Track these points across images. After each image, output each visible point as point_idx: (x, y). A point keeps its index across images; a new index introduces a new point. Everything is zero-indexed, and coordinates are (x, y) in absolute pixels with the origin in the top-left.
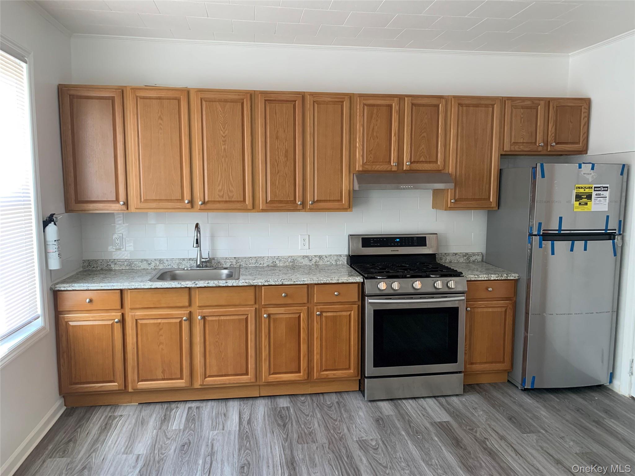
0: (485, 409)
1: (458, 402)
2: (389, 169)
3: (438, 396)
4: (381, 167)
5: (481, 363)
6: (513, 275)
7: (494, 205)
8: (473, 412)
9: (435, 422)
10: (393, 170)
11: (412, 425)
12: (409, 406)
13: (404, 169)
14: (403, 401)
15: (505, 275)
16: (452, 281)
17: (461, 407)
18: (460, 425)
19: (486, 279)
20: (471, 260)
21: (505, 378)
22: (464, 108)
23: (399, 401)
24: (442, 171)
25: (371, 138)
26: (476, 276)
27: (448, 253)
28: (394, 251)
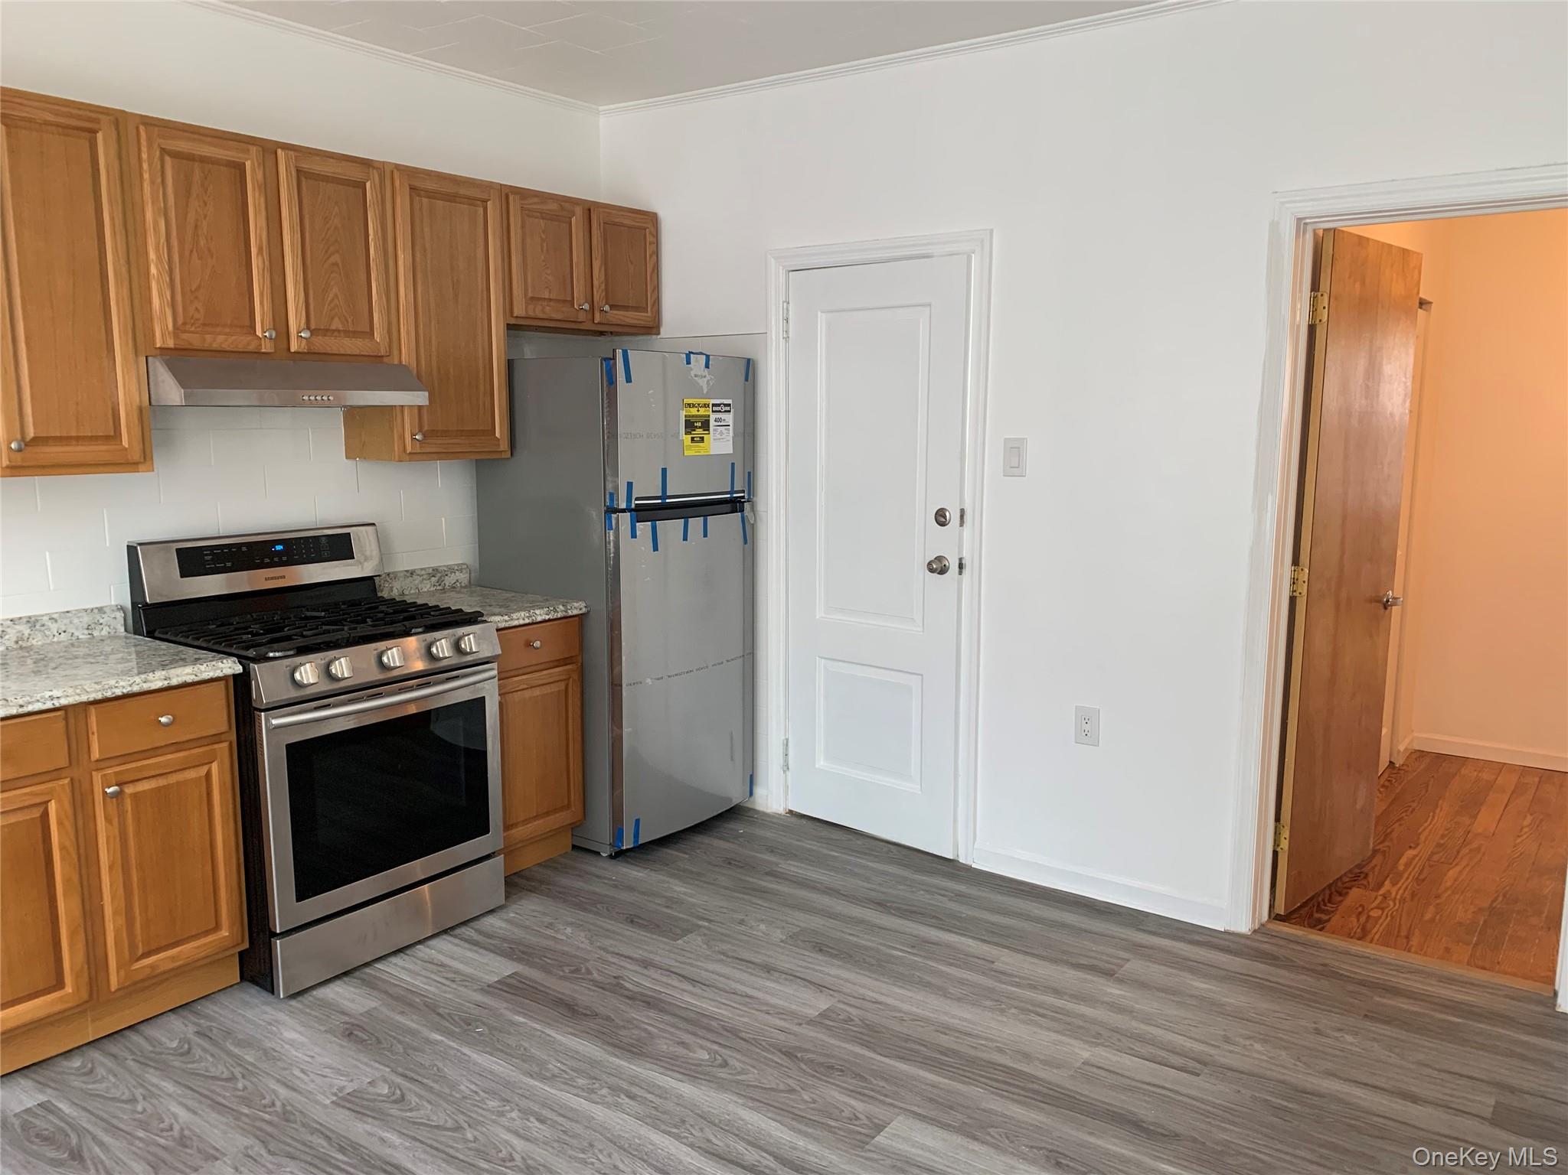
0: (570, 920)
1: (504, 925)
2: (251, 348)
3: (452, 928)
4: (230, 341)
5: (526, 821)
6: (575, 604)
7: (504, 445)
8: (549, 932)
9: (488, 986)
10: (263, 350)
11: (441, 1011)
12: (397, 970)
13: (292, 350)
14: (376, 965)
15: (561, 607)
16: (471, 636)
17: (519, 933)
18: (545, 969)
19: (527, 621)
20: (447, 584)
21: (567, 841)
22: (425, 200)
23: (367, 970)
24: (385, 360)
25: (192, 251)
26: (506, 618)
27: (393, 573)
28: (272, 578)
